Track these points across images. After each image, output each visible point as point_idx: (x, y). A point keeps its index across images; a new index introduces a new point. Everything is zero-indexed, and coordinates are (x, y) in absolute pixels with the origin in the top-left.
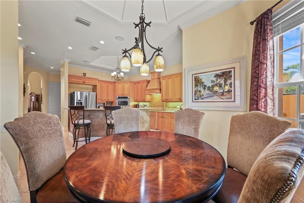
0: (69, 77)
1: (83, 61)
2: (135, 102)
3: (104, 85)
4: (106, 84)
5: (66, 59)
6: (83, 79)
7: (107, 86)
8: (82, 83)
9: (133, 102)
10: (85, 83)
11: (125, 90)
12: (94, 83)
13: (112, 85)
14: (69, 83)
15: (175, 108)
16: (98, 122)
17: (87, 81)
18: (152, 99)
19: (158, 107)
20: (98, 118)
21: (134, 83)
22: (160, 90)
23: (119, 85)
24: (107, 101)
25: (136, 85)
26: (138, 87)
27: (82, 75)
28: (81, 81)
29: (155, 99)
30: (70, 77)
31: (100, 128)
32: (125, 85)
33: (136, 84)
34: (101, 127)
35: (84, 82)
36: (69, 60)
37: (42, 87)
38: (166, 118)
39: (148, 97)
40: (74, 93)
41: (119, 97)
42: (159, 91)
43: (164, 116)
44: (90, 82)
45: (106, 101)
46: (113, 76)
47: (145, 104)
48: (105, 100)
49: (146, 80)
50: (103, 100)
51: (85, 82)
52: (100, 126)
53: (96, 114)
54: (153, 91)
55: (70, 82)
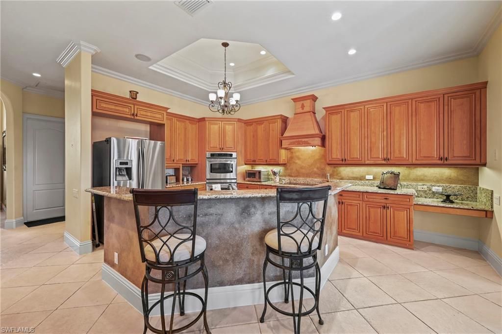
0: (92, 96)
1: (137, 56)
2: (246, 164)
3: (179, 125)
4: (183, 124)
5: (87, 45)
6: (132, 106)
7: (185, 129)
8: (129, 116)
9: (242, 165)
10: (137, 118)
11: (227, 138)
12: (158, 118)
13: (194, 126)
14: (94, 114)
15: (361, 180)
16: (219, 238)
17: (142, 113)
18: (291, 159)
19: (310, 177)
20: (219, 223)
21: (245, 123)
22: (323, 138)
23: (212, 126)
24: (185, 162)
25: (250, 129)
26: (256, 131)
27: (128, 96)
28: (125, 110)
29: (299, 158)
30: (95, 98)
31: (228, 257)
32: (227, 126)
33: (251, 125)
34: (230, 254)
35: (133, 115)
36: (95, 48)
37: (5, 128)
38: (351, 205)
39: (283, 155)
40: (108, 141)
41: (212, 155)
42: (318, 141)
43: (344, 201)
44: (149, 114)
45: (183, 164)
46: (212, 102)
47: (276, 169)
48: (180, 160)
49: (281, 115)
50: (175, 161)
51: (137, 115)
52: (228, 250)
53: (212, 211)
54: (303, 140)
55: (95, 110)
